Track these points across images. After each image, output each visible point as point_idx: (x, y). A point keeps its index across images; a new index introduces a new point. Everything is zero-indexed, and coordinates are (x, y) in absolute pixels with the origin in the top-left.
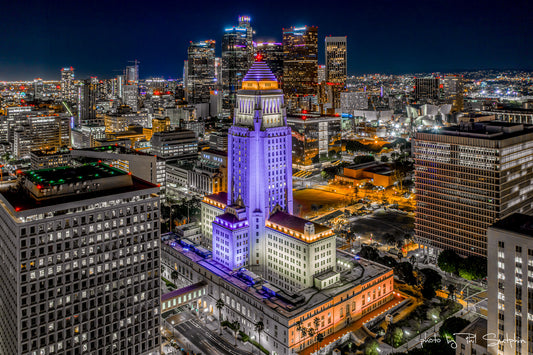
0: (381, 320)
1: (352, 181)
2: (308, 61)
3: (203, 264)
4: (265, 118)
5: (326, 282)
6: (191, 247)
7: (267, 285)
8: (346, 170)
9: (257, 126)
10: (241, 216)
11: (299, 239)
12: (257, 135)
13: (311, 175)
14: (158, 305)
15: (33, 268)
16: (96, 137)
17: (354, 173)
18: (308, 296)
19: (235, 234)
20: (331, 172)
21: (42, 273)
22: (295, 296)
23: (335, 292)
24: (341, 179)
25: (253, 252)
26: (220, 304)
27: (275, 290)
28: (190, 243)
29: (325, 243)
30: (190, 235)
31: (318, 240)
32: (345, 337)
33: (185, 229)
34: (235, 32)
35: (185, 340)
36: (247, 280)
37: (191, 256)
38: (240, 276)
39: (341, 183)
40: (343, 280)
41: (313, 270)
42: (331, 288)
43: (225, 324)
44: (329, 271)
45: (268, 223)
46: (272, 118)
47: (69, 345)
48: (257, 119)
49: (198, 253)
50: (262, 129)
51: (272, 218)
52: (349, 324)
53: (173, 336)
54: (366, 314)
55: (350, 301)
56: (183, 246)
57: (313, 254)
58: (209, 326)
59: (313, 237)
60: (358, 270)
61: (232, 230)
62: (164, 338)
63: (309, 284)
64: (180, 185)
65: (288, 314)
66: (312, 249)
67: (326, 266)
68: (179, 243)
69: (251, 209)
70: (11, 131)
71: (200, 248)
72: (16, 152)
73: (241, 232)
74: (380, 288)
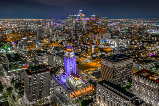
0: (88, 94)
1: (97, 61)
2: (96, 24)
3: (59, 81)
4: (70, 56)
5: (79, 87)
6: (57, 78)
7: (68, 87)
8: (96, 59)
9: (69, 58)
10: (65, 74)
11: (75, 79)
12: (69, 59)
13: (89, 59)
14: (50, 89)
15: (31, 83)
16: (42, 45)
17: (98, 59)
18: (75, 89)
19: (64, 77)
20: (94, 58)
21: (32, 84)
22: (72, 89)
23: (80, 88)
24: (95, 61)
25: (68, 80)
26: (61, 89)
27: (69, 87)
28: (57, 77)
29: (79, 80)
30: (58, 75)
31: (78, 79)
32: (80, 96)
33: (57, 74)
34: (77, 16)
35: (55, 95)
36: (66, 85)
37: (57, 80)
38: (65, 84)
39: (95, 62)
40: (82, 86)
41: (77, 85)
42: (79, 88)
43: (62, 92)
44: (80, 85)
45: (70, 75)
46: (72, 56)
47: (36, 94)
48: (69, 56)
49: (58, 79)
50: (70, 58)
51: (71, 74)
52: (82, 94)
53: (53, 94)
54: (86, 93)
55: (82, 90)
56: (56, 77)
57: (77, 82)
58: (59, 93)
59: (77, 79)
60: (86, 85)
61: (64, 76)
62: (51, 94)
63: (76, 87)
64: (59, 60)
65: (70, 92)
66: (76, 81)
67: (79, 84)
68: (55, 76)
69: (67, 72)
70: (22, 43)
71: (59, 78)
72: (24, 49)
73: (65, 77)
74: (89, 88)
